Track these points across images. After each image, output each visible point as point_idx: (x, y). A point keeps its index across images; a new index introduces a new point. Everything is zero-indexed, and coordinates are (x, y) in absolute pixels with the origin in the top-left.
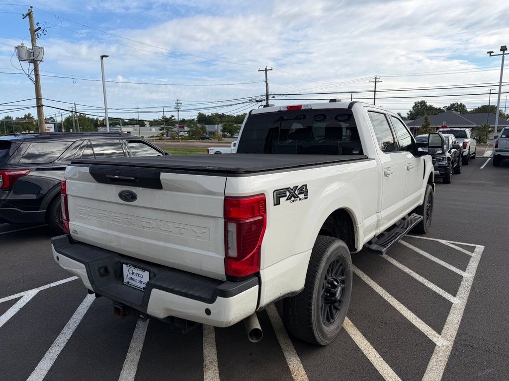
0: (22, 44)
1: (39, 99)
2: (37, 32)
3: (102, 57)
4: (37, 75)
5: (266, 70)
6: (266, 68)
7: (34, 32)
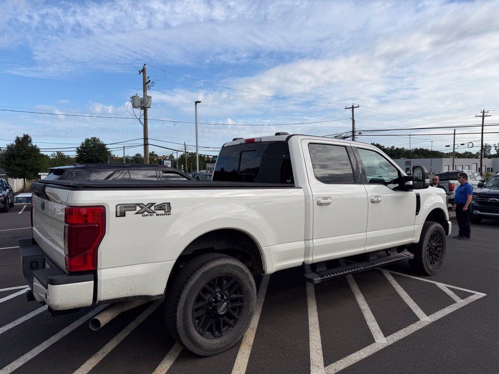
0: (136, 95)
1: (146, 139)
2: (148, 84)
3: (196, 102)
4: (145, 119)
5: (353, 108)
6: (353, 106)
7: (146, 85)
